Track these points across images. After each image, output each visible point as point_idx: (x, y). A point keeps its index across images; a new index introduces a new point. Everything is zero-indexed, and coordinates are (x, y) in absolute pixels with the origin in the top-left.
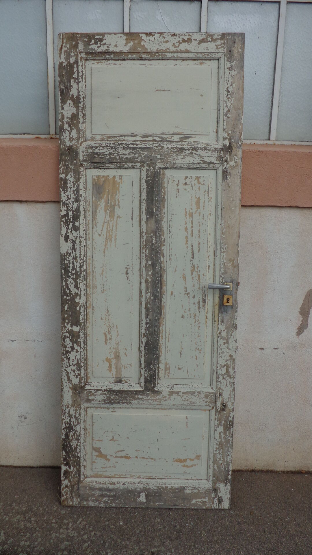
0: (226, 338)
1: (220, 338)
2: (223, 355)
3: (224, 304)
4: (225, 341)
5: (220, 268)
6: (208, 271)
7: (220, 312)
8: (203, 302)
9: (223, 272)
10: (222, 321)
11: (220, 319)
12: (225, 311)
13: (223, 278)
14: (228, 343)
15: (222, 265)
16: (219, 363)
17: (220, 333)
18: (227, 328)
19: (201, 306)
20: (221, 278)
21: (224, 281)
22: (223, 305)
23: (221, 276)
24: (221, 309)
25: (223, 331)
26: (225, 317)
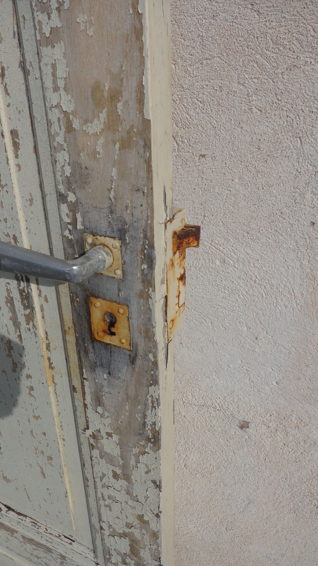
0: (121, 462)
1: (96, 453)
2: (116, 507)
3: (97, 338)
4: (119, 471)
5: (54, 149)
6: (12, 161)
7: (85, 363)
8: (26, 307)
9: (68, 171)
10: (98, 401)
11: (87, 390)
12: (102, 366)
13: (74, 208)
14: (127, 478)
15: (55, 127)
16: (104, 518)
17: (94, 436)
18: (118, 430)
19: (22, 319)
20: (64, 208)
21: (79, 226)
22: (93, 340)
23: (62, 198)
24: (86, 352)
25: (103, 433)
26: (106, 389)
